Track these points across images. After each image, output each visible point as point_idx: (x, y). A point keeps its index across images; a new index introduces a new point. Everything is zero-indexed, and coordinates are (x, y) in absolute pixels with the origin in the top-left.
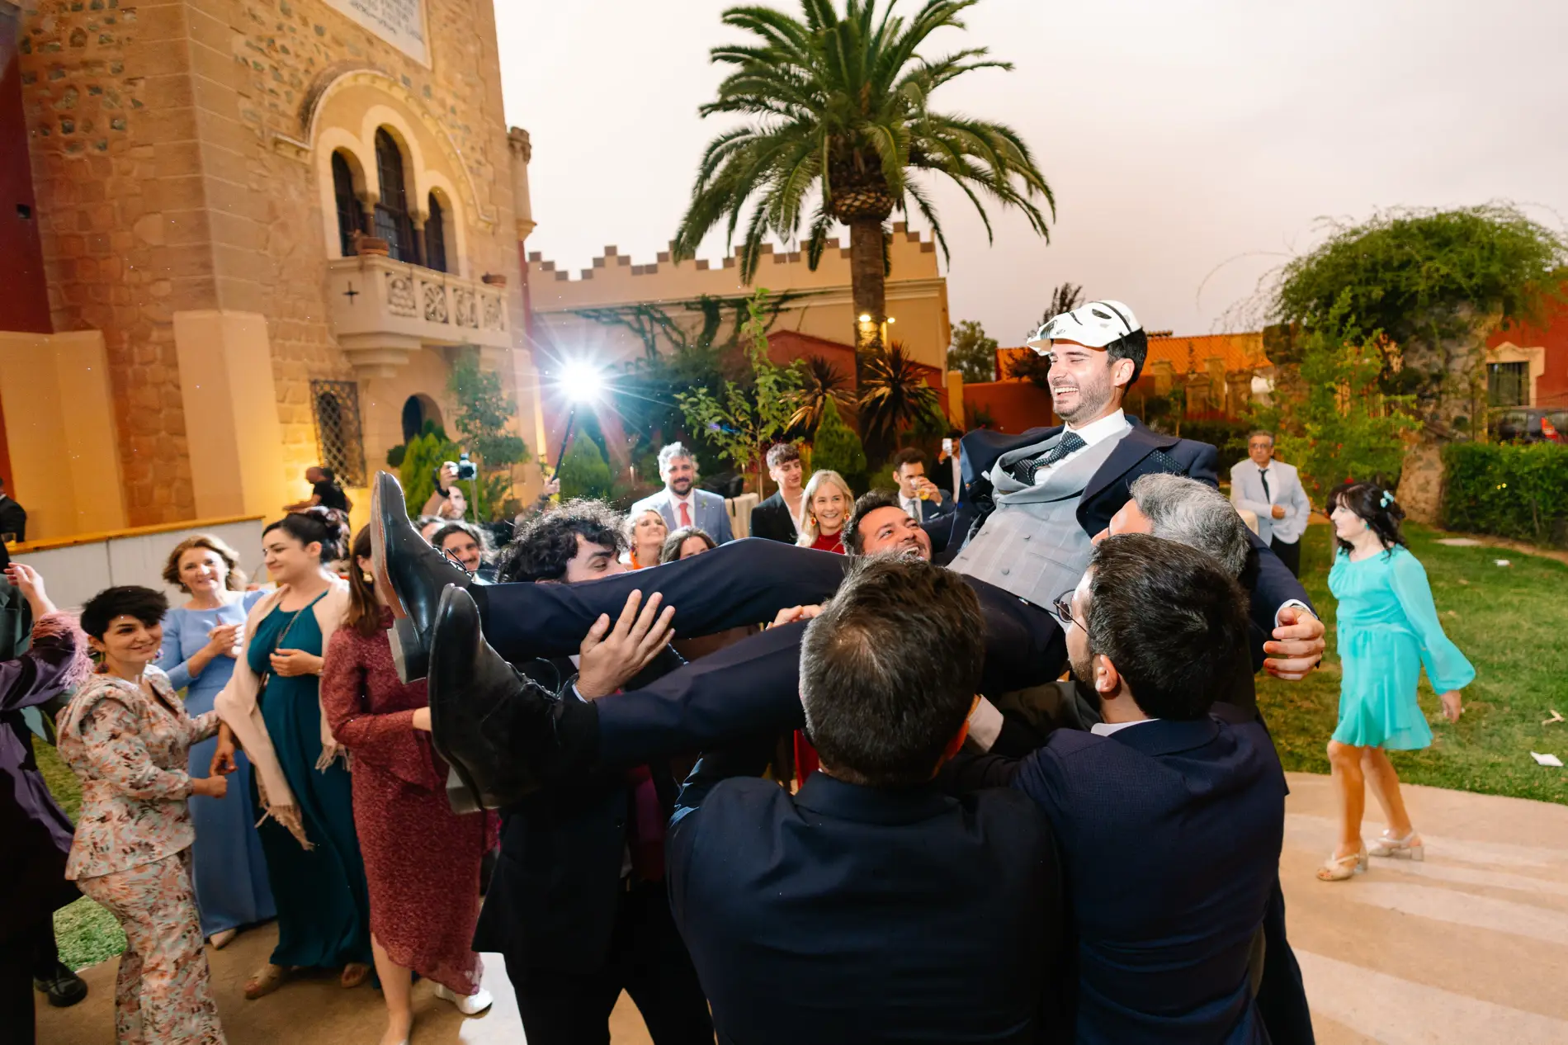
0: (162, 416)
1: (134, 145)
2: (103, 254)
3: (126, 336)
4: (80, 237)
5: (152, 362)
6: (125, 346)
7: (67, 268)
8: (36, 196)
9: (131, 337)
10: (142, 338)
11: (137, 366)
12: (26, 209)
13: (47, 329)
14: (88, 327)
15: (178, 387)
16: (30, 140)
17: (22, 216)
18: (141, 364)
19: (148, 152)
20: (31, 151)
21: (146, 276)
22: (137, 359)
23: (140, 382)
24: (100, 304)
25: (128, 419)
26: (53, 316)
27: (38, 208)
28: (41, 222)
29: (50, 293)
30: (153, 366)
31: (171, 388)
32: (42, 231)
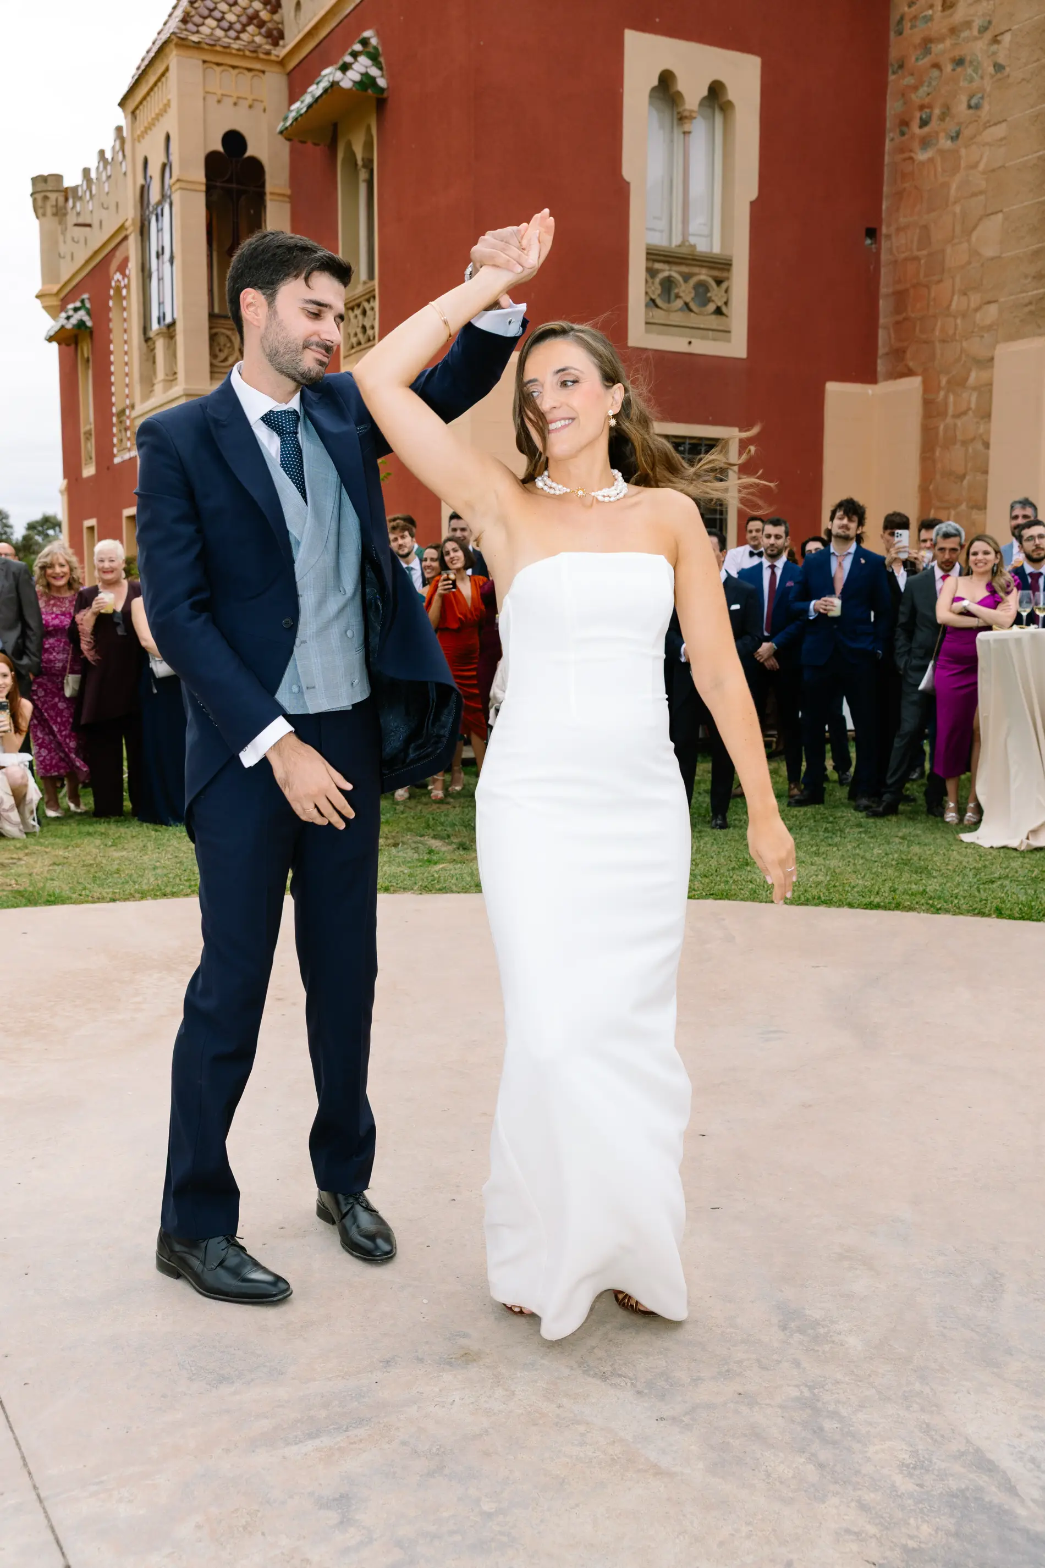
0: (965, 482)
1: (987, 125)
2: (936, 278)
3: (944, 381)
4: (917, 259)
5: (965, 413)
6: (942, 393)
7: (900, 298)
8: (884, 215)
9: (949, 382)
10: (959, 383)
11: (949, 420)
12: (872, 233)
13: (870, 378)
14: (910, 373)
15: (987, 445)
16: (888, 145)
17: (868, 241)
18: (955, 416)
19: (999, 131)
20: (887, 159)
21: (975, 299)
22: (951, 411)
23: (951, 441)
24: (926, 342)
25: (931, 487)
26: (879, 361)
27: (884, 230)
28: (884, 244)
29: (881, 334)
30: (965, 418)
31: (979, 446)
32: (884, 257)
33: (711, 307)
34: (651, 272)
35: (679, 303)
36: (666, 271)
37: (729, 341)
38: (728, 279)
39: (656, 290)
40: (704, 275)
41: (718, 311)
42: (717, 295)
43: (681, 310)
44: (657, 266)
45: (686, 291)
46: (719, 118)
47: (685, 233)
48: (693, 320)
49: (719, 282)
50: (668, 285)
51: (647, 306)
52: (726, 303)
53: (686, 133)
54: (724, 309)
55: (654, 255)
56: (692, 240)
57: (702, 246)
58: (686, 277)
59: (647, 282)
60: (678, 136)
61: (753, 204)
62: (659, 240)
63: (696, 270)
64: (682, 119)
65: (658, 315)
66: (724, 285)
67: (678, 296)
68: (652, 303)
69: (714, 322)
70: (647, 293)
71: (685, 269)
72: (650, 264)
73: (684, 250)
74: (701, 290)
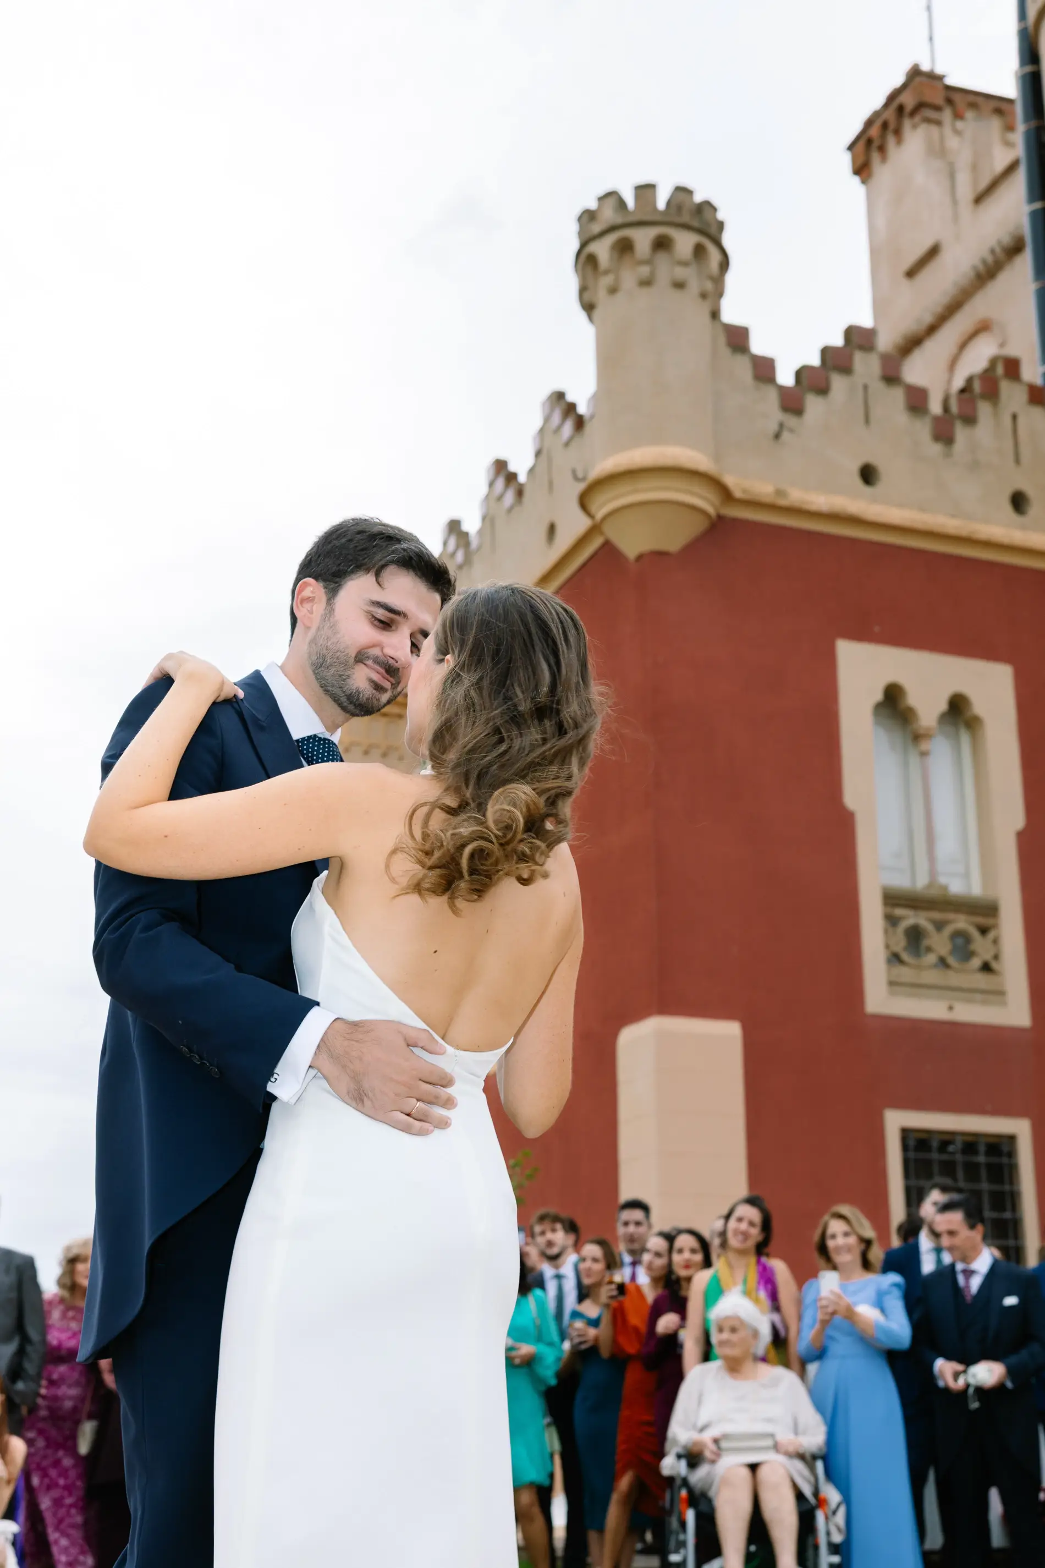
33: (976, 962)
34: (892, 921)
35: (931, 958)
36: (911, 918)
37: (1004, 1004)
38: (995, 926)
39: (900, 943)
40: (962, 922)
41: (986, 968)
42: (983, 949)
43: (935, 966)
44: (899, 912)
45: (940, 943)
46: (965, 738)
47: (933, 873)
48: (953, 979)
49: (984, 931)
50: (915, 936)
51: (889, 961)
52: (996, 957)
53: (924, 754)
54: (994, 965)
55: (893, 899)
56: (943, 880)
57: (956, 887)
58: (939, 926)
59: (886, 932)
60: (914, 760)
61: (1020, 835)
62: (900, 881)
63: (951, 916)
64: (917, 738)
65: (905, 973)
66: (991, 935)
67: (929, 949)
68: (895, 958)
69: (982, 981)
70: (887, 946)
71: (937, 915)
72: (889, 910)
73: (933, 892)
74: (960, 941)
